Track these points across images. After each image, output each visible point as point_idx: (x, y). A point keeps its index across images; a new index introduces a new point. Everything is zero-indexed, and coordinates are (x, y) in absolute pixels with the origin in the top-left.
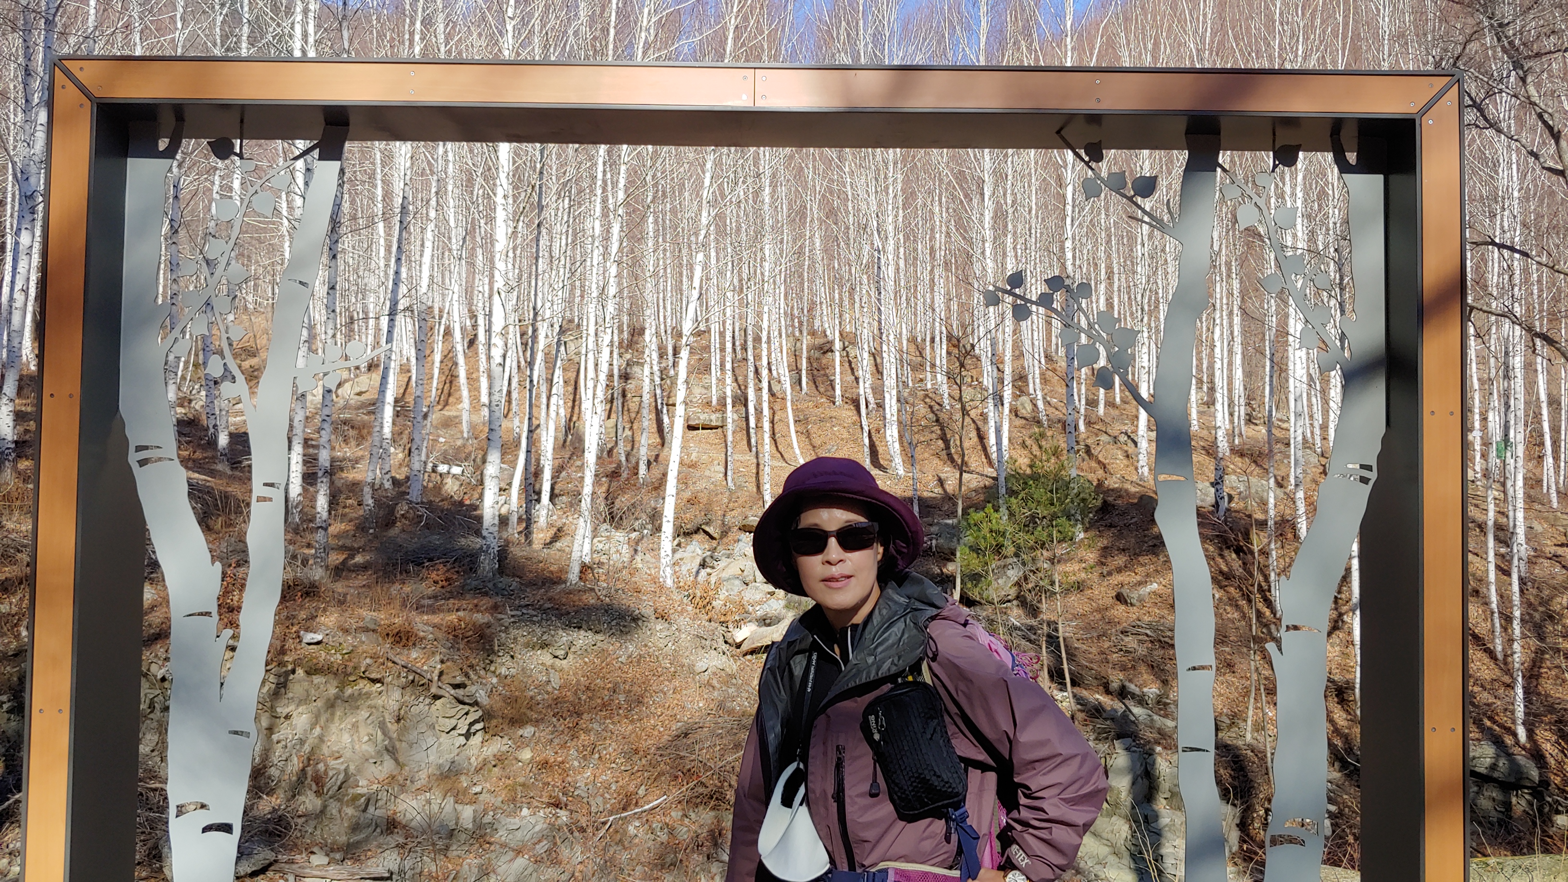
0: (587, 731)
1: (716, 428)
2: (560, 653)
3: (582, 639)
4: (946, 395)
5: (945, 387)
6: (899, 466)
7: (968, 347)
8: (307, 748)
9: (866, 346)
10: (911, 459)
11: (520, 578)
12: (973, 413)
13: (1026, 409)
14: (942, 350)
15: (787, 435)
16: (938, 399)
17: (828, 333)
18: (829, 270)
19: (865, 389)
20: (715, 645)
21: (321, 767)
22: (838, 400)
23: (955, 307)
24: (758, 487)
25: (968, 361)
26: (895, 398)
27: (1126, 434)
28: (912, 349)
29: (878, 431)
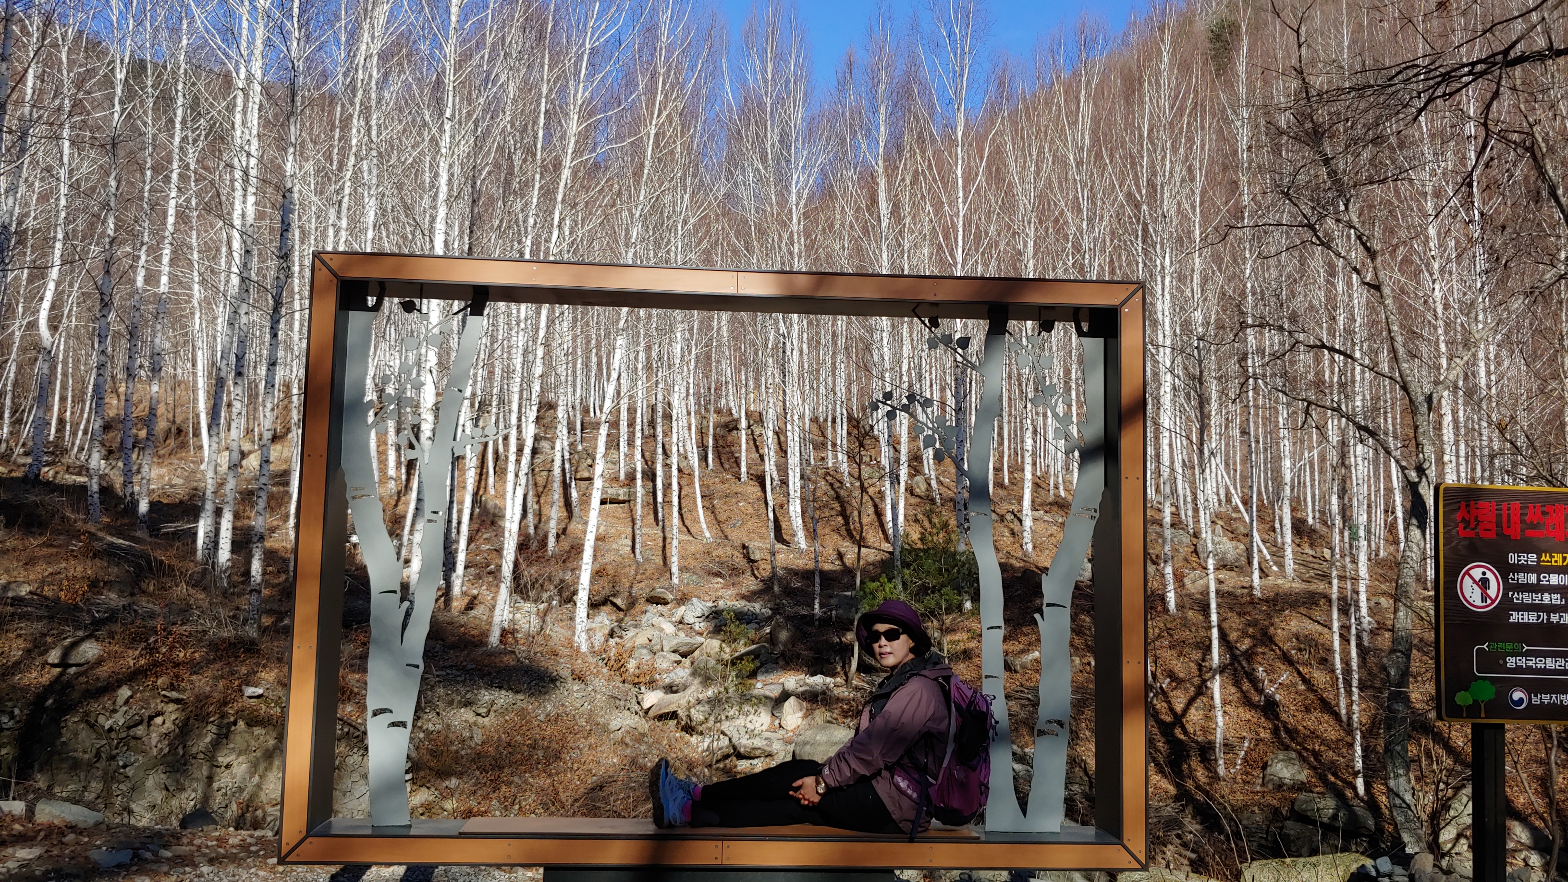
0: (509, 784)
1: (623, 502)
2: (483, 711)
3: (503, 698)
4: (846, 473)
5: (845, 465)
6: (801, 540)
7: (867, 428)
8: (245, 795)
9: (771, 426)
10: (812, 535)
11: (443, 640)
12: (871, 490)
13: (921, 489)
14: (842, 430)
15: (694, 510)
16: (838, 476)
17: (734, 412)
18: (735, 350)
19: (770, 468)
20: (629, 705)
21: (259, 813)
22: (744, 477)
23: (855, 389)
24: (665, 559)
25: (867, 441)
26: (798, 475)
27: (1013, 513)
28: (815, 427)
29: (782, 506)
